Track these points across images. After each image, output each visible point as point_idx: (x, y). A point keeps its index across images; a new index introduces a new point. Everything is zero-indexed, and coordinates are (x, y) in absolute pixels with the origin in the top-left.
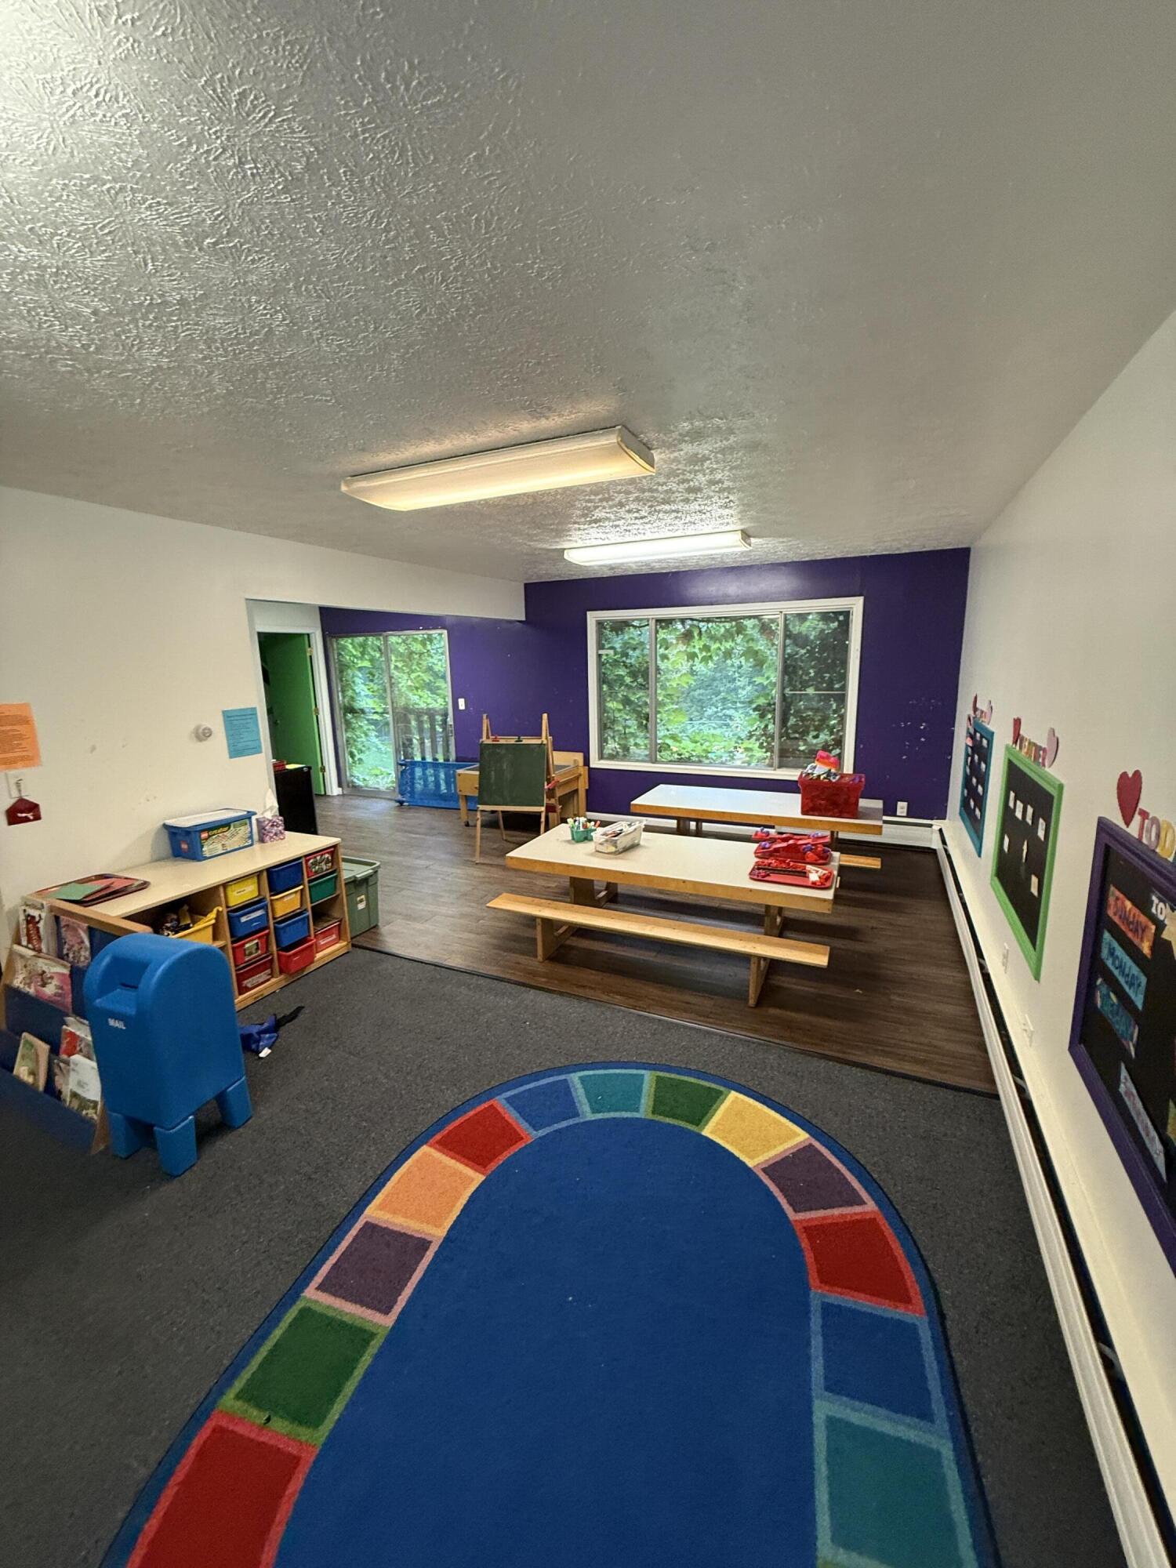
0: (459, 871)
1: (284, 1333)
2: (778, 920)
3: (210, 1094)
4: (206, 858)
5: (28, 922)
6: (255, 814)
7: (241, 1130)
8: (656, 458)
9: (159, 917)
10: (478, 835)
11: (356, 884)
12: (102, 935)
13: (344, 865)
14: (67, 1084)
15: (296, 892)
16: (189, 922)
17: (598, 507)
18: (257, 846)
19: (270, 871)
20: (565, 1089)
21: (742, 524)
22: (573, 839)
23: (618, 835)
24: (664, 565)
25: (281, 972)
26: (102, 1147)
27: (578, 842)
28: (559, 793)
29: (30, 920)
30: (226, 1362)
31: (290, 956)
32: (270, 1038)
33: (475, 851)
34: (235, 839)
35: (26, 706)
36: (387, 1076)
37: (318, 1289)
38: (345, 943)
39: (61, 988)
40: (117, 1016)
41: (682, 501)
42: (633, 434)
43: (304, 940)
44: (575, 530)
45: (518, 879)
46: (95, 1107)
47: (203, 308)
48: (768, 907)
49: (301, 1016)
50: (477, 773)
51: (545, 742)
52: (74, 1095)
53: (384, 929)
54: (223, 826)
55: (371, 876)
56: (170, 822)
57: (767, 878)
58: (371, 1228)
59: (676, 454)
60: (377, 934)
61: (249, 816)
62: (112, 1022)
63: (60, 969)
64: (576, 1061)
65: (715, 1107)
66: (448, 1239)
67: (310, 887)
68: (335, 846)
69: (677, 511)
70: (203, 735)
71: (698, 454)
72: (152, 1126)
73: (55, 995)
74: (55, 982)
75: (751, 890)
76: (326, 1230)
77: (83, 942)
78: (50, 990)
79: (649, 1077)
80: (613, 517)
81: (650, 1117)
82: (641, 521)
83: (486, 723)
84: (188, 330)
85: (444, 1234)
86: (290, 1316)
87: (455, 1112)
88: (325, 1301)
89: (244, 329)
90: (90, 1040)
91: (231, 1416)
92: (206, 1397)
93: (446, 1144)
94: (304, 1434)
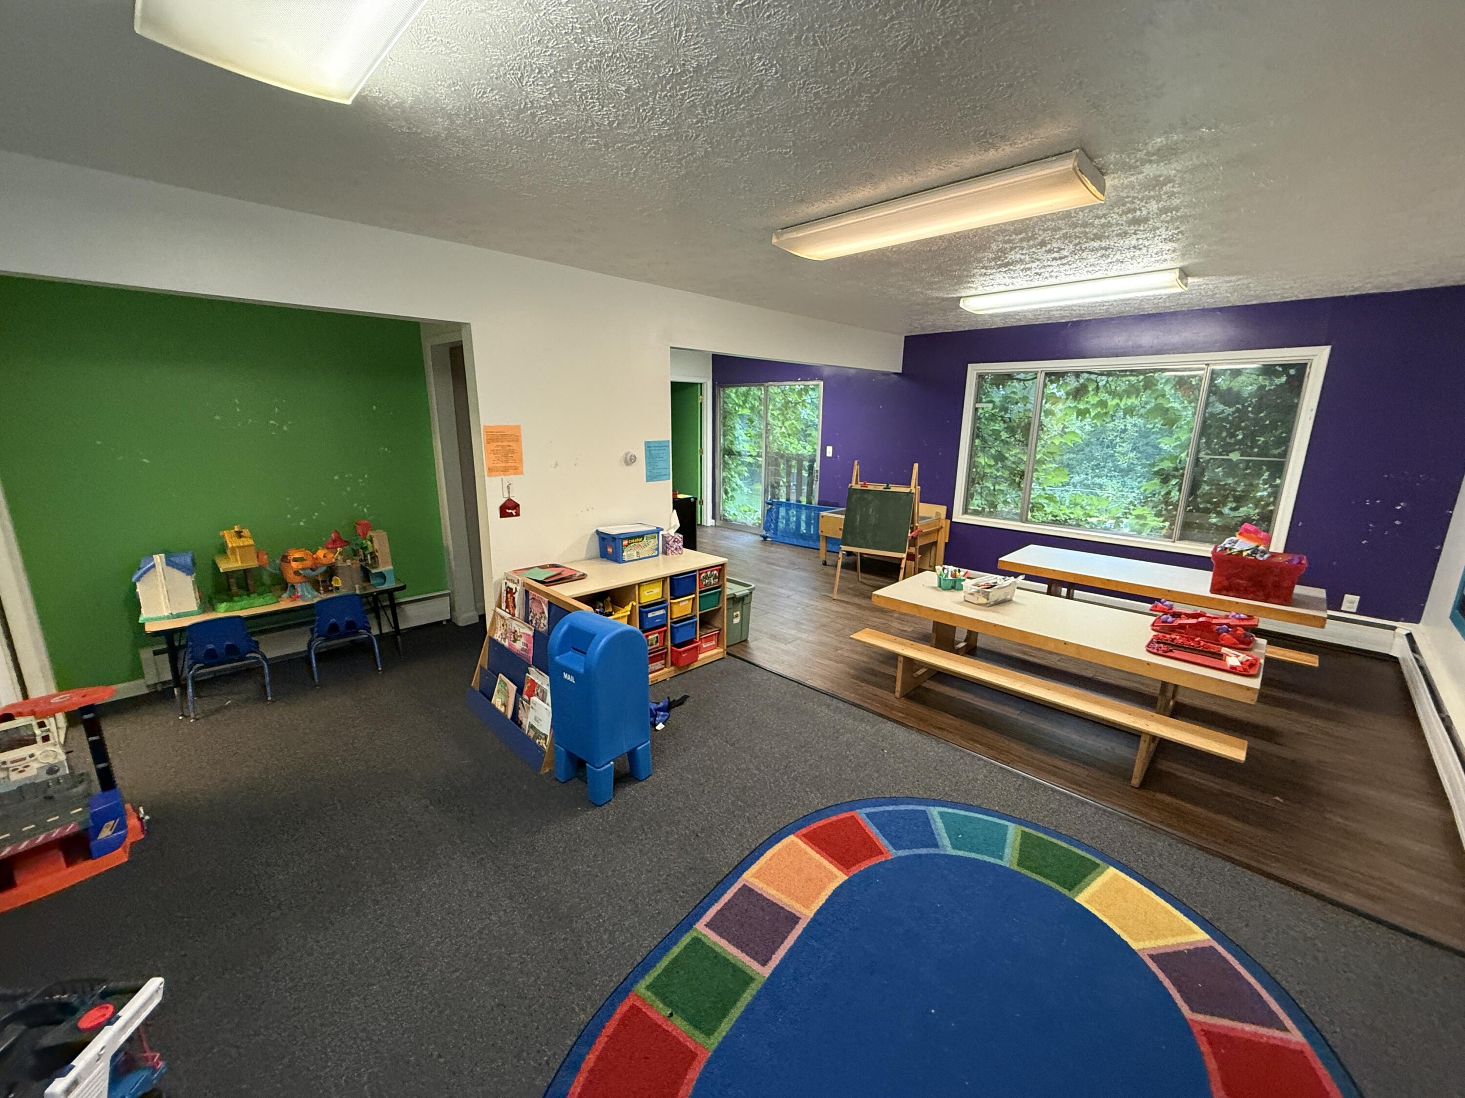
0: (818, 604)
1: (680, 952)
2: (1171, 703)
3: (626, 749)
4: (625, 562)
5: (507, 593)
6: (662, 530)
7: (643, 783)
8: (1107, 185)
9: (592, 600)
10: (838, 574)
11: (737, 601)
12: (558, 610)
13: (728, 585)
14: (527, 717)
15: (689, 600)
16: (611, 610)
17: (1015, 248)
18: (661, 556)
19: (672, 578)
20: (926, 821)
21: (1183, 260)
22: (940, 586)
23: (992, 587)
24: (1067, 313)
25: (672, 664)
26: (547, 770)
27: (945, 589)
28: (920, 542)
29: (509, 591)
30: (639, 959)
31: (680, 652)
32: (663, 716)
33: (833, 588)
34: (647, 549)
35: (518, 427)
36: (758, 769)
37: (706, 925)
38: (721, 650)
39: (527, 645)
40: (571, 672)
41: (1119, 235)
42: (1090, 158)
43: (691, 641)
44: (981, 275)
45: (874, 619)
46: (546, 739)
47: (712, 71)
48: (1164, 685)
49: (687, 703)
50: (843, 517)
51: (913, 491)
52: (532, 727)
53: (752, 644)
54: (639, 537)
55: (747, 596)
56: (601, 529)
57: (1169, 654)
58: (747, 891)
59: (1133, 179)
60: (746, 647)
61: (659, 530)
62: (565, 676)
63: (526, 631)
64: (934, 796)
65: (1090, 877)
66: (814, 920)
67: (700, 597)
68: (723, 565)
69: (1106, 249)
70: (630, 460)
71: (1160, 176)
72: (585, 762)
73: (522, 649)
74: (523, 640)
75: (1148, 664)
76: (711, 882)
77: (543, 613)
78: (519, 646)
79: (1013, 832)
80: (1027, 259)
81: (1015, 868)
82: (1059, 262)
83: (856, 468)
84: (693, 95)
85: (812, 915)
86: (686, 940)
87: (818, 814)
88: (713, 938)
89: (739, 88)
90: (548, 689)
91: (643, 1001)
92: (625, 980)
93: (812, 839)
94: (700, 1037)
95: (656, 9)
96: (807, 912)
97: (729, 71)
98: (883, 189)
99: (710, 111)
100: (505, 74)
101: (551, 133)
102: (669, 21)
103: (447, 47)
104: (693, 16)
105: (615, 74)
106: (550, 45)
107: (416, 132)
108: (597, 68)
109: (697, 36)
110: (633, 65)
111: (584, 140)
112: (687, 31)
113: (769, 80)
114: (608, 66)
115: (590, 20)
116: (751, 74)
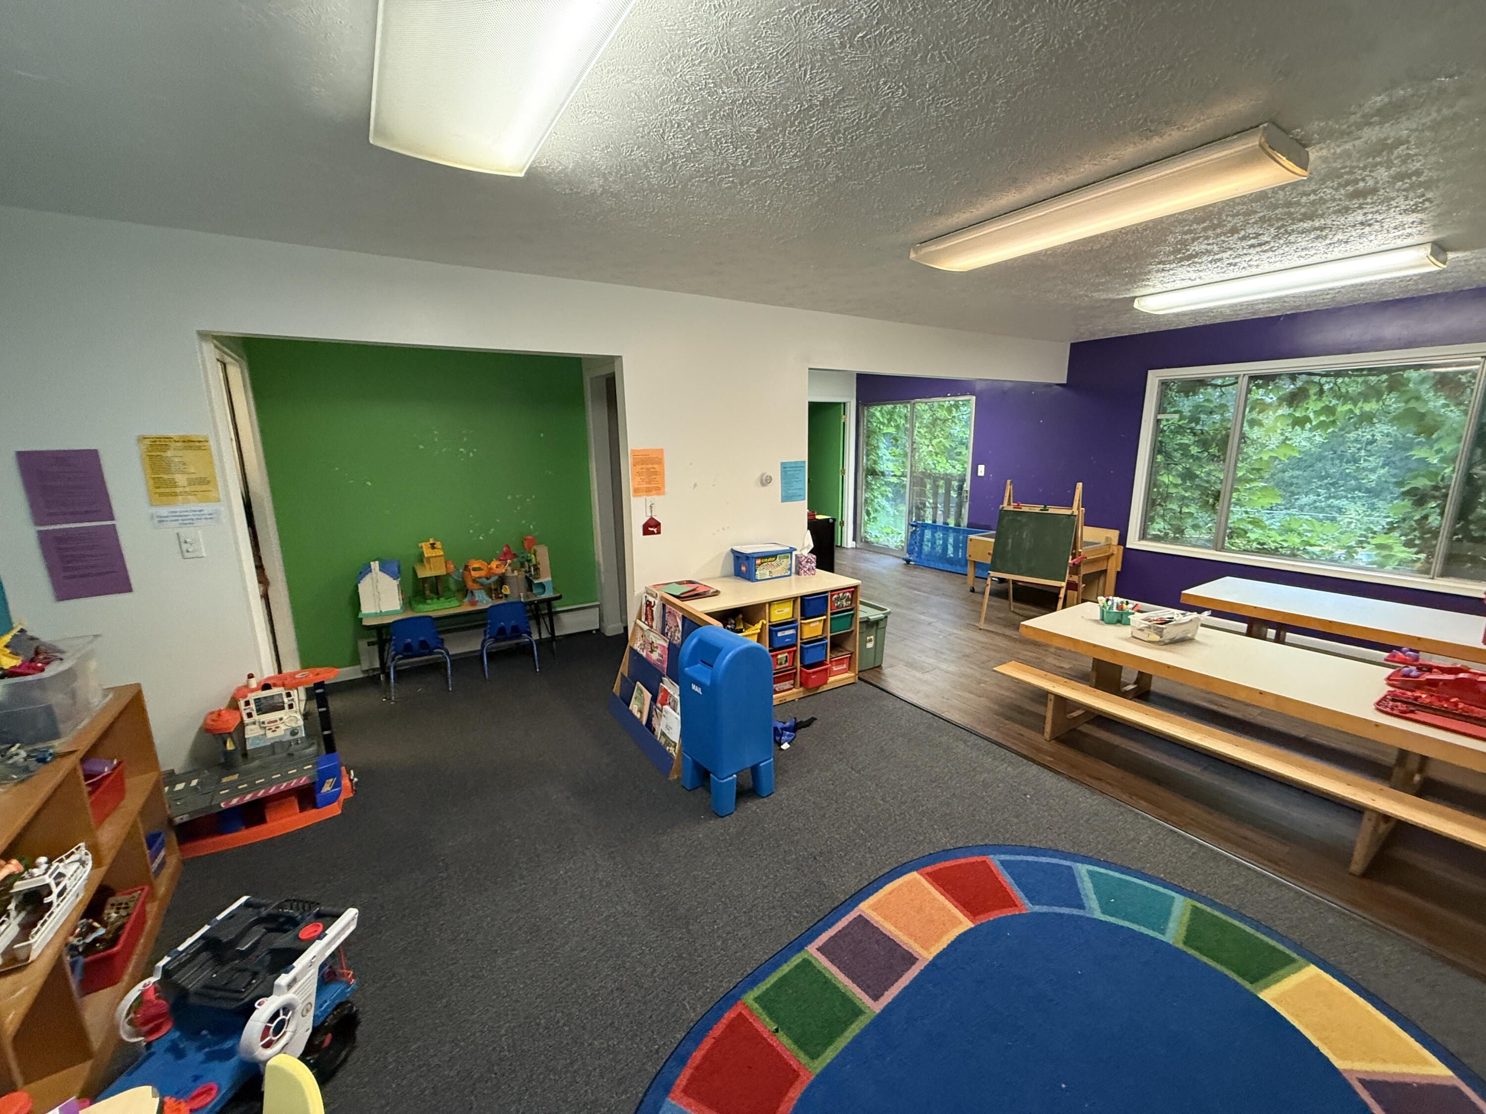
0: (960, 633)
1: (790, 971)
2: (1417, 778)
3: (749, 765)
4: (758, 580)
5: (647, 606)
6: (795, 550)
7: (765, 800)
8: (1312, 156)
9: (727, 617)
10: (986, 601)
11: (869, 624)
12: (691, 624)
13: (861, 607)
14: (659, 725)
15: (820, 621)
16: (742, 627)
17: (1198, 238)
18: (794, 576)
19: (803, 598)
20: (1071, 878)
21: (1436, 233)
22: (1102, 619)
23: (1166, 622)
24: (1277, 306)
25: (801, 685)
26: (676, 777)
27: (1109, 623)
28: (1084, 570)
29: (649, 604)
30: (749, 971)
31: (809, 674)
32: (789, 736)
33: (980, 616)
34: (779, 568)
35: (661, 451)
36: (883, 800)
37: (818, 949)
38: (853, 674)
39: (662, 656)
40: (698, 684)
41: (1335, 212)
42: (1283, 130)
43: (821, 663)
44: (1157, 271)
45: (1026, 653)
46: (675, 747)
48: (1403, 755)
49: (814, 725)
50: (993, 540)
51: (1076, 513)
52: (663, 734)
53: (887, 670)
54: (772, 556)
55: (881, 620)
56: (737, 548)
57: (1408, 715)
58: (861, 921)
59: (1348, 146)
60: (880, 673)
61: (792, 550)
62: (694, 687)
63: (662, 642)
64: (1083, 851)
65: (1281, 972)
66: (933, 965)
67: (831, 619)
68: (856, 587)
69: (1322, 229)
70: (765, 481)
71: (1386, 139)
72: (710, 773)
73: (658, 660)
74: (659, 651)
75: (1377, 725)
76: (827, 906)
77: (678, 626)
78: (655, 656)
79: (1181, 906)
80: (1216, 248)
81: (1180, 946)
82: (1258, 249)
83: (1009, 488)
84: (821, 127)
85: (931, 958)
86: (796, 960)
87: (946, 854)
88: (824, 963)
89: (866, 114)
90: (678, 698)
91: (751, 1012)
92: (734, 987)
93: (936, 879)
94: (803, 1058)
95: (781, 54)
96: (926, 954)
97: (855, 99)
98: (1029, 192)
99: (839, 139)
100: (649, 133)
101: (691, 178)
102: (794, 63)
103: (600, 117)
104: (816, 55)
105: (746, 118)
106: (687, 101)
107: (577, 193)
108: (730, 116)
109: (822, 72)
110: (762, 108)
111: (721, 180)
112: (811, 69)
113: (897, 102)
114: (739, 112)
115: (721, 74)
116: (878, 99)
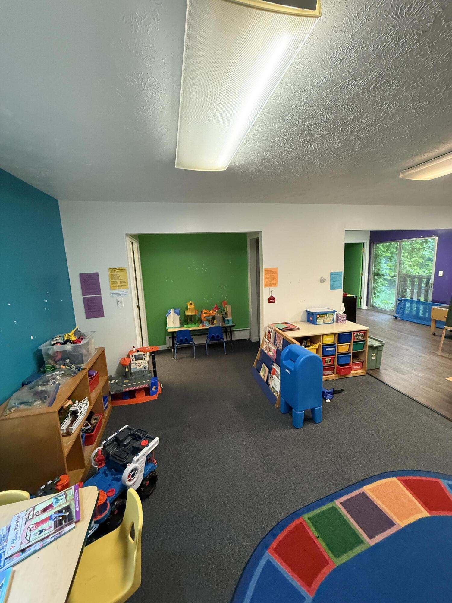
0: (426, 356)
1: (326, 510)
3: (311, 407)
4: (317, 324)
5: (268, 332)
6: (336, 311)
7: (318, 425)
9: (302, 340)
10: (442, 341)
11: (373, 348)
12: (286, 342)
13: (369, 339)
14: (271, 383)
15: (347, 345)
16: (309, 345)
18: (335, 323)
19: (339, 334)
25: (337, 373)
26: (277, 407)
29: (269, 332)
30: (307, 504)
31: (341, 369)
32: (330, 396)
33: (438, 349)
34: (328, 319)
35: (276, 269)
37: (341, 503)
38: (364, 371)
39: (274, 354)
40: (288, 369)
43: (347, 364)
46: (277, 394)
47: (361, 117)
49: (343, 393)
50: (448, 310)
52: (273, 387)
53: (382, 371)
54: (325, 314)
55: (380, 347)
56: (308, 310)
58: (363, 495)
60: (379, 372)
61: (334, 312)
63: (273, 348)
67: (353, 344)
68: (366, 330)
70: (323, 281)
72: (292, 408)
73: (272, 355)
74: (272, 352)
76: (346, 484)
77: (281, 342)
78: (271, 354)
85: (403, 526)
86: (329, 505)
87: (414, 472)
88: (343, 511)
89: (376, 118)
90: (279, 373)
91: (306, 523)
92: (299, 510)
93: (408, 484)
94: (331, 556)
95: (333, 103)
96: (401, 523)
97: (370, 113)
99: (362, 132)
100: (274, 145)
101: (292, 159)
102: (339, 105)
103: (255, 143)
104: (350, 99)
105: (316, 132)
106: (290, 130)
107: (246, 172)
108: (309, 132)
109: (353, 106)
110: (324, 126)
111: (305, 158)
112: (348, 106)
113: (392, 110)
114: (313, 130)
115: (305, 117)
116: (382, 111)
